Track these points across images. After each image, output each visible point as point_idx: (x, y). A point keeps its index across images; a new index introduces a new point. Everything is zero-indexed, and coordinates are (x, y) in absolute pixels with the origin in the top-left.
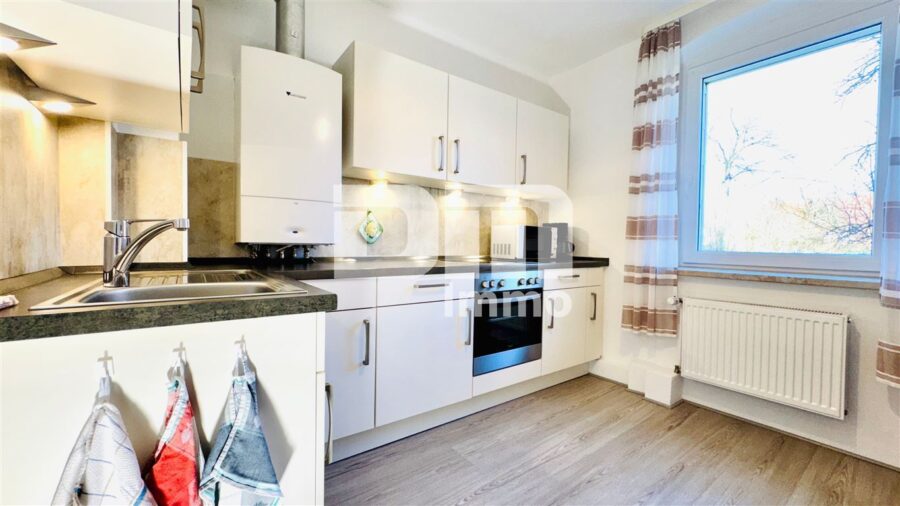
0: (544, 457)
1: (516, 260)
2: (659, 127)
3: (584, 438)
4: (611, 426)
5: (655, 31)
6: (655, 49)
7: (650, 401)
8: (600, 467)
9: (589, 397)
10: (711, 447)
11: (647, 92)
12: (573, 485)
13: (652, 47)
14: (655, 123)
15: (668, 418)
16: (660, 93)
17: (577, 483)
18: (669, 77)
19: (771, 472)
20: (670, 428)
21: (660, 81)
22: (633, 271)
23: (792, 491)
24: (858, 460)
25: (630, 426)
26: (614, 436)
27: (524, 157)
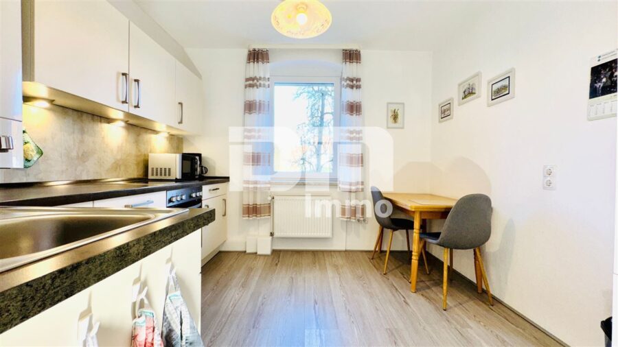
0: (231, 305)
1: (176, 180)
2: (260, 104)
3: (244, 285)
4: (252, 274)
5: (257, 50)
6: (258, 59)
7: (260, 255)
8: (262, 295)
9: (229, 265)
10: (295, 265)
11: (252, 82)
12: (257, 310)
13: (256, 57)
14: (258, 101)
15: (272, 260)
16: (260, 85)
17: (257, 308)
18: (264, 78)
19: (318, 267)
20: (277, 264)
21: (260, 78)
22: (248, 184)
23: (327, 271)
24: (334, 251)
25: (260, 271)
26: (257, 278)
27: (181, 104)
